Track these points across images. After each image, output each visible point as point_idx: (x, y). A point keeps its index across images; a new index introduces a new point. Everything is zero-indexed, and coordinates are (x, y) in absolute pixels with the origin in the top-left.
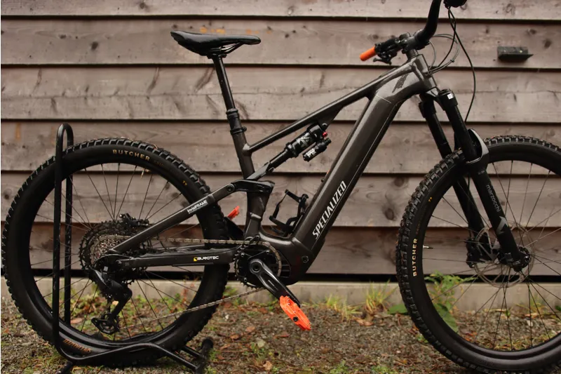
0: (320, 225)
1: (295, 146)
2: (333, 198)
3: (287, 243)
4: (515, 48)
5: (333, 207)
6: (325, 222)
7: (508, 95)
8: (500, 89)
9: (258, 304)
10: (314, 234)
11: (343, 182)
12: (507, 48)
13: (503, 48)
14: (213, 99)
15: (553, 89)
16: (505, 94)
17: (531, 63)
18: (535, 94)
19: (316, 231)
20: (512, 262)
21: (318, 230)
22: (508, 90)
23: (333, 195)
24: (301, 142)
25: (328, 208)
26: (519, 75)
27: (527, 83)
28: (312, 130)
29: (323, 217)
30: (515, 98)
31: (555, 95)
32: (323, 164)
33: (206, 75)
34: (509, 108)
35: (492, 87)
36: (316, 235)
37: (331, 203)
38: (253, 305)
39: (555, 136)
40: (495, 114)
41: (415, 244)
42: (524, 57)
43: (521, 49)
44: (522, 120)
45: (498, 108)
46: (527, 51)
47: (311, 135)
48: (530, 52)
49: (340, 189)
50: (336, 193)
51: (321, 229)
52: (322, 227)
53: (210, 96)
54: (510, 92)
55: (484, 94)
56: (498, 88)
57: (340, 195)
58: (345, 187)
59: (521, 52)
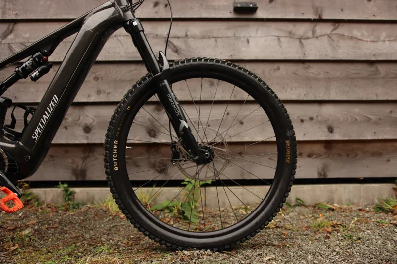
0: (38, 130)
1: (22, 69)
2: (48, 109)
3: (13, 146)
4: (246, 3)
5: (48, 116)
6: (42, 127)
7: (242, 39)
8: (236, 35)
9: (52, 206)
10: (33, 137)
11: (55, 95)
12: (240, 3)
13: (237, 3)
14: (13, 47)
15: (278, 35)
16: (240, 38)
17: (260, 14)
18: (263, 39)
19: (35, 135)
20: (193, 158)
21: (37, 135)
22: (242, 35)
23: (47, 106)
24: (26, 66)
25: (44, 116)
26: (251, 24)
27: (257, 30)
28: (34, 56)
29: (40, 124)
30: (248, 41)
31: (279, 39)
32: (99, 94)
33: (8, 28)
34: (243, 49)
35: (230, 33)
36: (35, 138)
37: (46, 112)
38: (48, 206)
39: (281, 70)
40: (232, 54)
41: (115, 144)
42: (254, 10)
43: (251, 4)
44: (253, 58)
45: (234, 49)
46: (256, 5)
47: (34, 59)
48: (257, 6)
49: (53, 101)
50: (50, 104)
51: (39, 134)
52: (40, 132)
53: (11, 44)
54: (244, 37)
55: (223, 38)
56: (234, 34)
57: (54, 106)
58: (57, 99)
59: (251, 6)
